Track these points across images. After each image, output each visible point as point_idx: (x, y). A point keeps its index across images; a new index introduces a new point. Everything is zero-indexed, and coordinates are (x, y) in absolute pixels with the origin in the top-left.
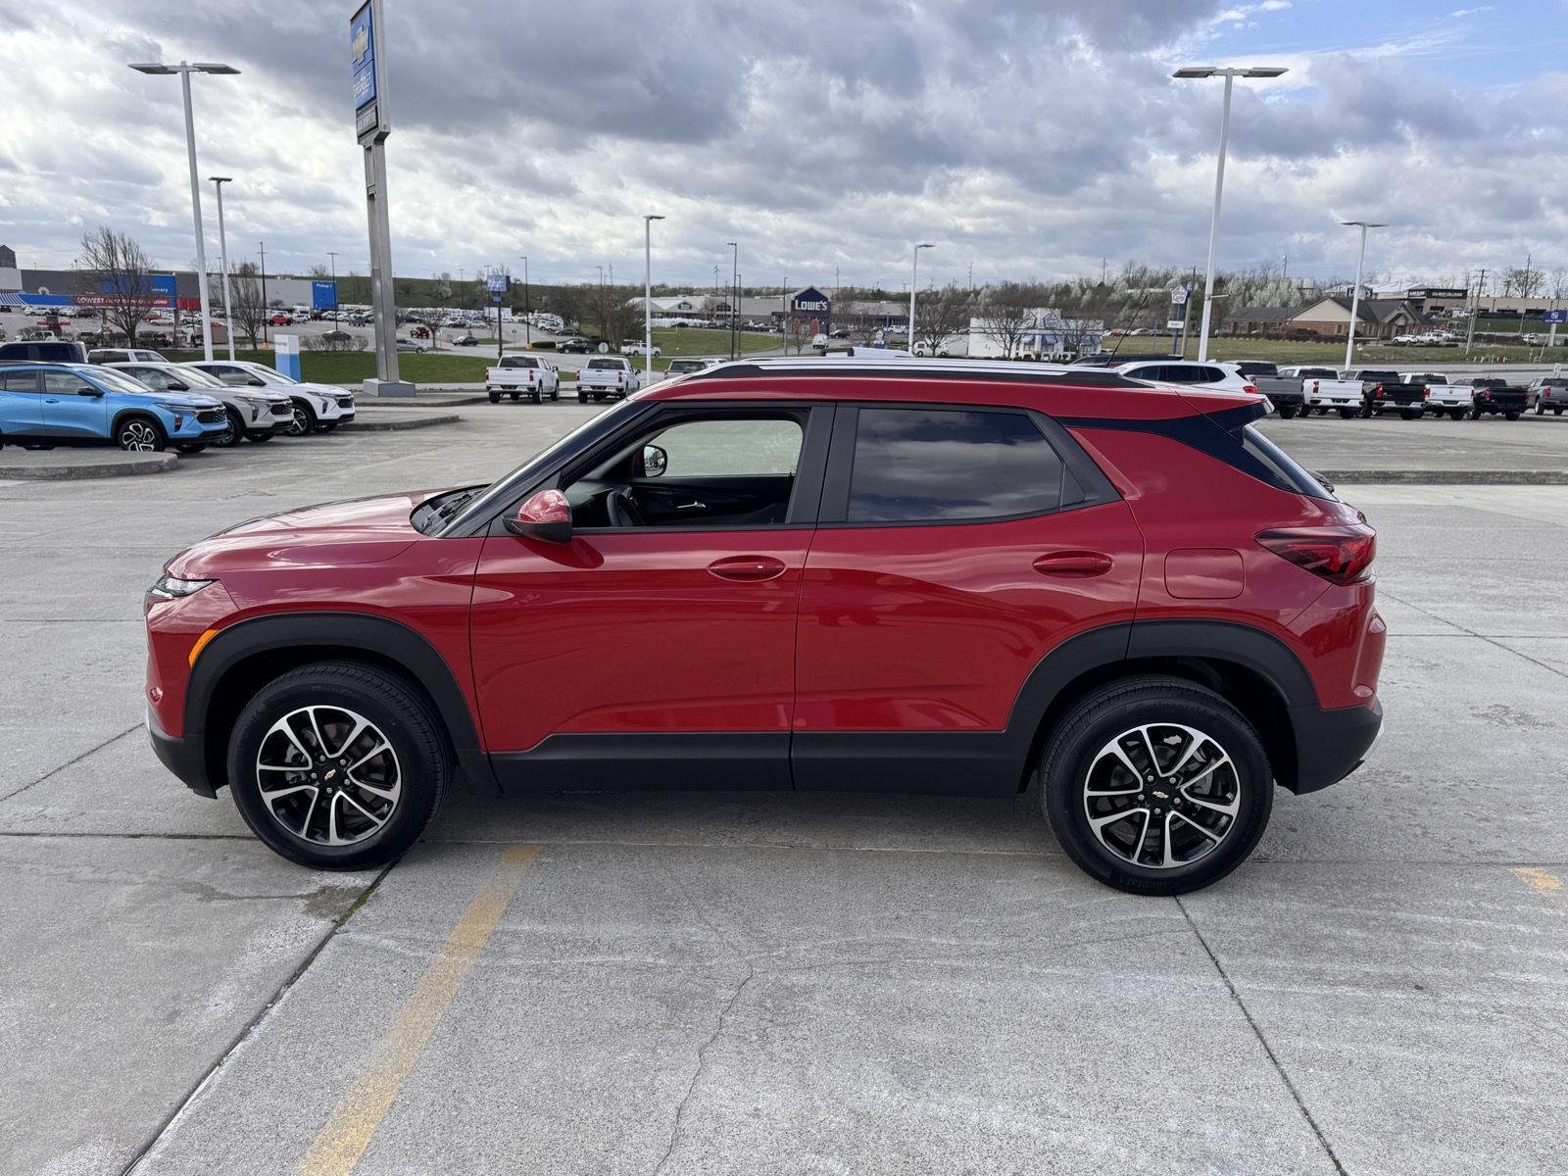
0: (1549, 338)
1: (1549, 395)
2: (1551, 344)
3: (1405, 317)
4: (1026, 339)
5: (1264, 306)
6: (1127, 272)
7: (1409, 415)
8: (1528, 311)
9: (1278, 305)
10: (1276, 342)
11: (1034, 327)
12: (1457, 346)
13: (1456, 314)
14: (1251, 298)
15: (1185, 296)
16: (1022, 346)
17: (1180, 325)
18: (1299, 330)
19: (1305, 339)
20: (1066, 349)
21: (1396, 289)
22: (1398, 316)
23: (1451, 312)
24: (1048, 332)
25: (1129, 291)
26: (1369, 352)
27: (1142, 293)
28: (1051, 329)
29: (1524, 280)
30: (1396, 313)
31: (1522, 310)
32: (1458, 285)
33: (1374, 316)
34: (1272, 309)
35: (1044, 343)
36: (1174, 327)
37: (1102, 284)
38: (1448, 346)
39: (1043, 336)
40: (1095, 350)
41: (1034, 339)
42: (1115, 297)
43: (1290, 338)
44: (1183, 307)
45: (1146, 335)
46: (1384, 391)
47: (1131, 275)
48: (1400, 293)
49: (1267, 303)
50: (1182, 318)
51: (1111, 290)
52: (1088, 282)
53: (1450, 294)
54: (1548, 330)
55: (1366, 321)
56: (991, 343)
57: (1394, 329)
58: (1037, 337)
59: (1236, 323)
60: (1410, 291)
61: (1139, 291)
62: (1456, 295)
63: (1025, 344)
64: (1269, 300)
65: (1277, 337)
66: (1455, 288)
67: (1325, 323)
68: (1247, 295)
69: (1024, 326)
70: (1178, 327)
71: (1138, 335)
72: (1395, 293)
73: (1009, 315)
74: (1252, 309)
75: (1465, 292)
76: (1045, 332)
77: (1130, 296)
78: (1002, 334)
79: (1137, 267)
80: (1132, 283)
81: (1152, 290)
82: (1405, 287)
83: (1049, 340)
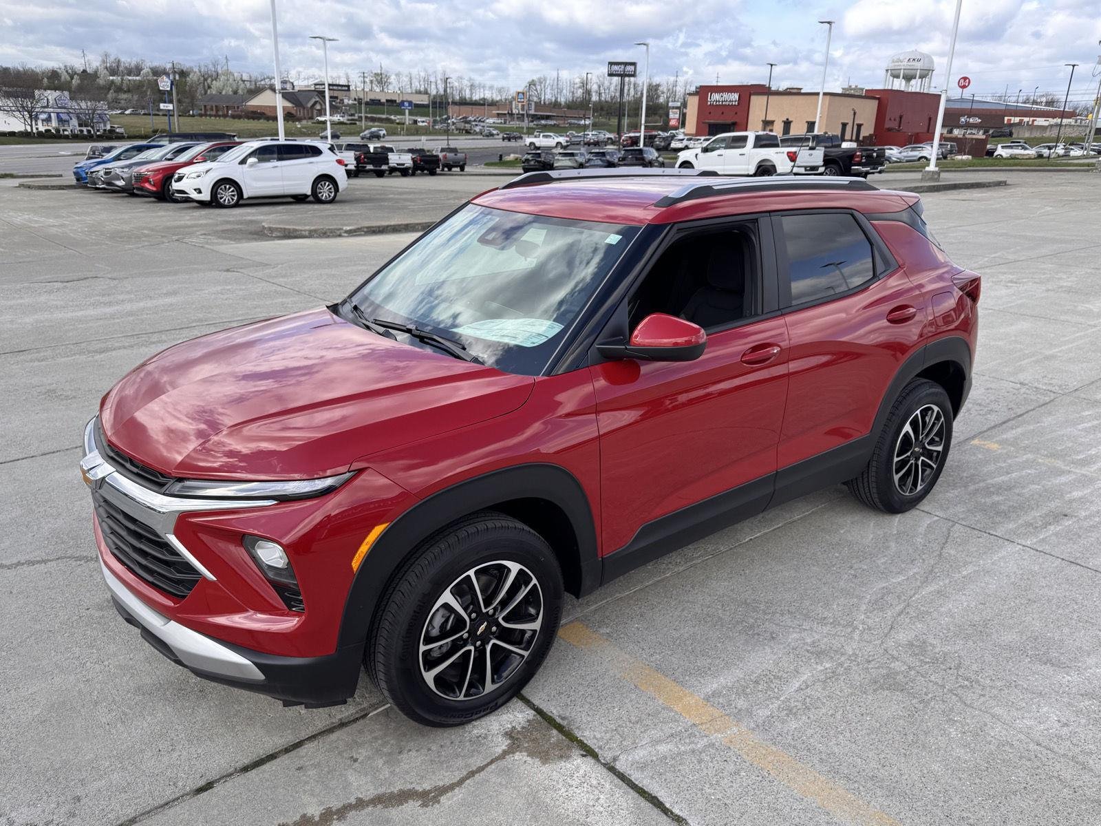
0: (405, 119)
1: (446, 158)
2: (407, 123)
3: (320, 103)
4: (43, 116)
5: (220, 93)
6: (104, 62)
7: (380, 174)
8: (387, 101)
9: (231, 93)
10: (239, 121)
11: (47, 106)
12: (355, 124)
13: (346, 101)
14: (209, 87)
15: (169, 84)
16: (40, 122)
17: (170, 107)
18: (252, 112)
19: (259, 119)
20: (80, 125)
21: (306, 83)
22: (316, 103)
23: (342, 100)
24: (63, 110)
25: (111, 78)
26: (305, 128)
27: (122, 80)
28: (65, 108)
29: (381, 79)
30: (313, 100)
31: (383, 100)
32: (343, 82)
33: (300, 102)
34: (227, 96)
35: (60, 120)
36: (165, 108)
37: (84, 71)
38: (351, 124)
39: (58, 113)
40: (105, 126)
41: (50, 117)
42: (101, 82)
43: (249, 118)
44: (170, 93)
45: (137, 114)
46: (365, 158)
47: (108, 65)
48: (308, 86)
49: (222, 90)
50: (171, 102)
51: (95, 75)
52: (72, 68)
53: (340, 88)
54: (404, 114)
55: (296, 106)
56: (12, 120)
57: (315, 112)
58: (52, 114)
59: (205, 106)
60: (316, 85)
61: (119, 78)
62: (344, 88)
63: (43, 120)
64: (223, 89)
65: (239, 117)
66: (341, 83)
67: (269, 107)
68: (206, 84)
69: (39, 105)
70: (169, 108)
71: (130, 114)
72: (306, 86)
73: (25, 96)
74: (211, 94)
75: (348, 86)
76: (59, 110)
77: (112, 82)
78: (20, 112)
79: (112, 58)
80: (113, 72)
81: (130, 78)
82: (311, 82)
83: (64, 117)
